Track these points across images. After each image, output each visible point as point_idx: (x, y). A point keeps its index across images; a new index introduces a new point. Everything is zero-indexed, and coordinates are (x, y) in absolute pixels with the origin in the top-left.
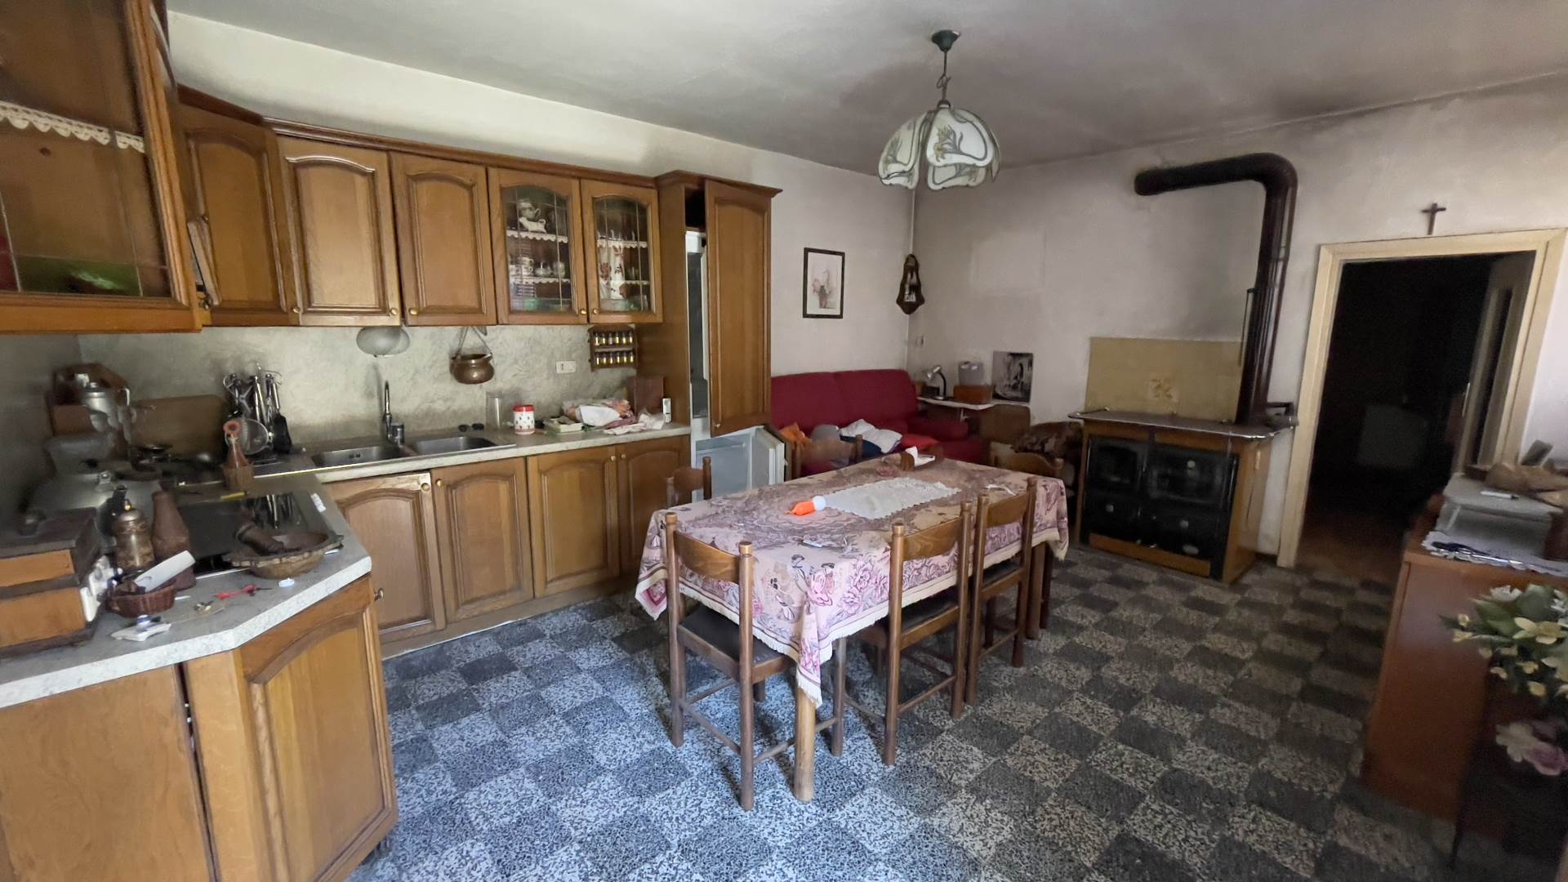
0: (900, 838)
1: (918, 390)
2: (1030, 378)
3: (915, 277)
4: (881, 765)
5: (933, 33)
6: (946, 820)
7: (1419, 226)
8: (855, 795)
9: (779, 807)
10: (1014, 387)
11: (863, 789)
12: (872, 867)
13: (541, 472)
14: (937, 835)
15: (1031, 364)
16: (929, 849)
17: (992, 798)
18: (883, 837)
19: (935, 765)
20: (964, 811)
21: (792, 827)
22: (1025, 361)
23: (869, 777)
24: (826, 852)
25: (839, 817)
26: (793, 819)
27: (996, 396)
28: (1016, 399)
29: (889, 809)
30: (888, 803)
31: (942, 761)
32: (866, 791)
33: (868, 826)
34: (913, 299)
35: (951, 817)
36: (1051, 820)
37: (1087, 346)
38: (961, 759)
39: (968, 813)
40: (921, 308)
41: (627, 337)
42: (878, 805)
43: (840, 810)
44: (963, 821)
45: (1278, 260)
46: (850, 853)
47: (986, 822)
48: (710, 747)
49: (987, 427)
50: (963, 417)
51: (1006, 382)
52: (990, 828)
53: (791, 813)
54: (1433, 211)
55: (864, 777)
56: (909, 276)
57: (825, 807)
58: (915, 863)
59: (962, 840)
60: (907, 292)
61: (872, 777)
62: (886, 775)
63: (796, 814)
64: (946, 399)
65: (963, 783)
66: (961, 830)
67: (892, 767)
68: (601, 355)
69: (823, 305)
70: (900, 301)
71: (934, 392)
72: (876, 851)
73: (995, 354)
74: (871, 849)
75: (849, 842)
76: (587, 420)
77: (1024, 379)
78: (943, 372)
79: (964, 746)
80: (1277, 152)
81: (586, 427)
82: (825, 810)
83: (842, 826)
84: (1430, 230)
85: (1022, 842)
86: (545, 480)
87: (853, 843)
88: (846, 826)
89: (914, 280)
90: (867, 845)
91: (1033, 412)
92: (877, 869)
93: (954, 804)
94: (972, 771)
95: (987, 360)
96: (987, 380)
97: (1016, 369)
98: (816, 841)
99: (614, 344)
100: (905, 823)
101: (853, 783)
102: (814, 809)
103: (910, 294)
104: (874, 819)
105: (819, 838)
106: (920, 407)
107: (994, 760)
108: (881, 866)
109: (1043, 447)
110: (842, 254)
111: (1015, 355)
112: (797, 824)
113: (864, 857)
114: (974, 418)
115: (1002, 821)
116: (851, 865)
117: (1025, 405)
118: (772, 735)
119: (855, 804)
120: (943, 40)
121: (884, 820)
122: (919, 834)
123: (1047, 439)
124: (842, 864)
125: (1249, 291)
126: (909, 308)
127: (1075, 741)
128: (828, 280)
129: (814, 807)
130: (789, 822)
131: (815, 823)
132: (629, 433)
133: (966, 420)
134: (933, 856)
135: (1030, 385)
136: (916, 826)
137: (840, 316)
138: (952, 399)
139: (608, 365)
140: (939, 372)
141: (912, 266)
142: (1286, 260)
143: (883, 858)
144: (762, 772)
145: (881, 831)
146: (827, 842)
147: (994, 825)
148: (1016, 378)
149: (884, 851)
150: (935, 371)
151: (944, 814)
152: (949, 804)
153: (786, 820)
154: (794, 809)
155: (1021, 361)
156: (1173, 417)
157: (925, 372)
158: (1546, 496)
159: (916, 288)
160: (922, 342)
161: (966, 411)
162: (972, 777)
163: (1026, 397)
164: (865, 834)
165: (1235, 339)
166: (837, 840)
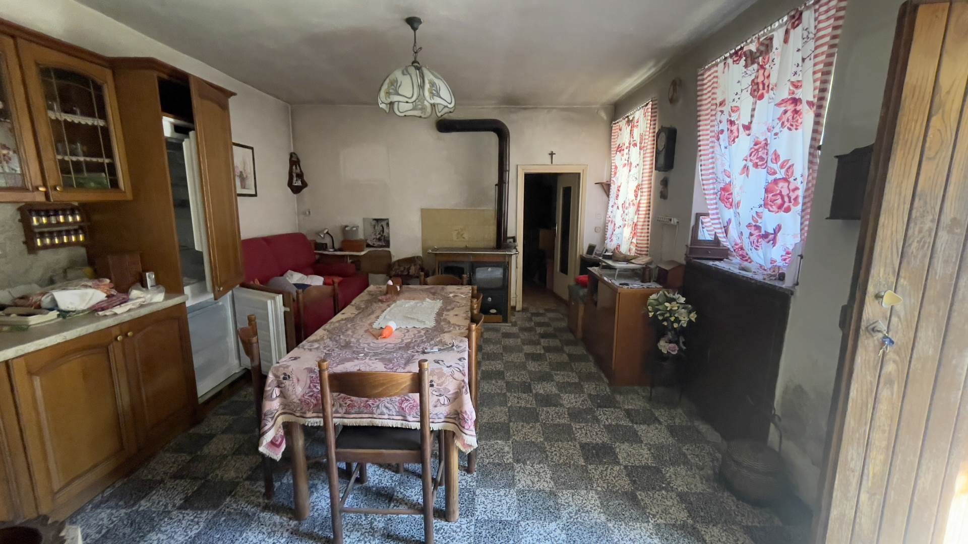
0: (516, 504)
1: (313, 246)
2: (389, 234)
3: (298, 167)
4: (469, 476)
5: (406, 16)
6: (523, 482)
7: (547, 160)
8: (474, 499)
9: (446, 533)
10: (379, 240)
11: (474, 493)
12: (520, 527)
13: (30, 373)
14: (527, 492)
15: (388, 224)
16: (531, 500)
17: (528, 460)
18: (509, 509)
19: (492, 460)
20: (525, 473)
21: (465, 538)
22: (384, 224)
23: (470, 486)
24: (495, 537)
25: (479, 514)
26: (461, 534)
27: (368, 246)
28: (381, 246)
29: (497, 494)
30: (493, 492)
31: (492, 456)
32: (477, 494)
33: (497, 509)
34: (299, 183)
35: (523, 480)
36: (556, 455)
37: (419, 213)
38: (498, 450)
39: (527, 473)
40: (305, 190)
41: (73, 214)
42: (490, 496)
43: (477, 511)
44: (529, 478)
45: (506, 171)
46: (504, 529)
47: (537, 472)
48: (364, 531)
49: (365, 265)
50: (349, 261)
51: (374, 237)
52: (541, 474)
53: (455, 532)
54: (552, 154)
55: (468, 487)
56: (294, 167)
57: (468, 516)
58: (533, 511)
59: (537, 487)
60: (295, 179)
61: (471, 484)
62: (476, 479)
63: (459, 530)
64: (335, 250)
65: (511, 460)
66: (533, 483)
67: (475, 473)
68: (42, 235)
69: (243, 187)
70: (290, 184)
71: (324, 247)
72: (514, 518)
73: (364, 220)
74: (511, 519)
75: (498, 524)
76: (63, 306)
77: (385, 234)
78: (329, 232)
79: (493, 443)
80: (498, 119)
81: (64, 314)
82: (470, 517)
83: (487, 518)
84: (552, 163)
85: (557, 471)
86: (37, 381)
87: (500, 523)
88: (488, 517)
89: (298, 171)
90: (507, 519)
91: (393, 253)
92: (523, 526)
93: (518, 472)
94: (508, 453)
95: (360, 224)
96: (361, 236)
97: (379, 228)
98: (484, 536)
99: (58, 223)
100: (510, 496)
101: (467, 494)
102: (464, 521)
103: (297, 180)
104: (496, 504)
105: (484, 533)
106: (317, 257)
107: (510, 442)
108: (523, 524)
109: (409, 272)
110: (252, 148)
111: (377, 220)
112: (465, 534)
113: (512, 526)
114: (357, 260)
115: (541, 467)
116: (512, 533)
117: (387, 249)
118: (394, 497)
119: (479, 503)
120: (413, 22)
121: (500, 501)
122: (520, 497)
123: (410, 267)
124: (508, 537)
125: (496, 185)
126: (296, 190)
127: (529, 416)
128: (244, 167)
129: (463, 520)
130: (460, 537)
131: (473, 527)
132: (129, 310)
133: (352, 262)
134: (535, 502)
135: (389, 237)
136: (515, 494)
137: (255, 195)
138: (340, 250)
139: (53, 246)
140: (327, 233)
141: (294, 161)
142: (509, 171)
143: (520, 519)
144: (414, 522)
145: (505, 507)
146: (489, 532)
147: (541, 471)
148: (379, 234)
149: (516, 515)
150: (325, 232)
151: (519, 480)
152: (516, 474)
153: (457, 538)
154: (455, 529)
155: (381, 224)
156: (467, 248)
157: (318, 234)
158: (633, 261)
159: (300, 176)
160: (309, 212)
161: (351, 256)
162: (511, 455)
163: (388, 245)
164: (500, 515)
165: (491, 208)
166: (492, 527)
